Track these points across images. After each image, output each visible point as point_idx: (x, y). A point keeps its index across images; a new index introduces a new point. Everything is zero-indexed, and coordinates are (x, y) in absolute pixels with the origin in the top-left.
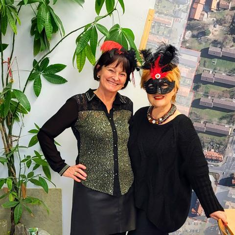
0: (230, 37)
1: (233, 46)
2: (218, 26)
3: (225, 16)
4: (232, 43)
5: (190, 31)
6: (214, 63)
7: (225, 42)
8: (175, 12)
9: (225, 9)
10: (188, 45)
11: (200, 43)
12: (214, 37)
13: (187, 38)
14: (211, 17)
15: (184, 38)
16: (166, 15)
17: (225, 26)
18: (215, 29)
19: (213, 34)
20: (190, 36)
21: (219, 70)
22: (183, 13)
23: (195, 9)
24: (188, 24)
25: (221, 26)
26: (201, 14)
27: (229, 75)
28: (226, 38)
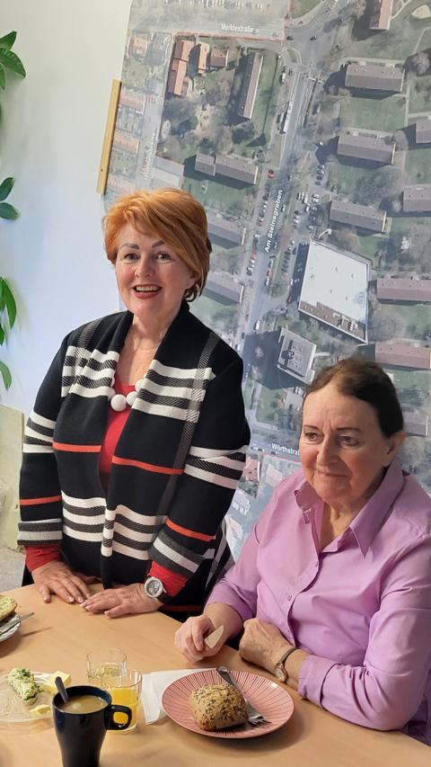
0: (227, 129)
1: (232, 152)
2: (208, 106)
3: (219, 83)
4: (231, 145)
5: (168, 122)
6: (203, 189)
7: (220, 144)
8: (147, 82)
9: (219, 68)
10: (165, 150)
11: (184, 147)
12: (204, 132)
13: (164, 136)
14: (198, 88)
15: (160, 136)
16: (136, 90)
17: (219, 107)
18: (205, 113)
19: (201, 125)
20: (168, 132)
21: (212, 207)
22: (158, 84)
23: (175, 72)
24: (166, 106)
25: (213, 107)
26: (184, 82)
27: (228, 219)
28: (221, 133)
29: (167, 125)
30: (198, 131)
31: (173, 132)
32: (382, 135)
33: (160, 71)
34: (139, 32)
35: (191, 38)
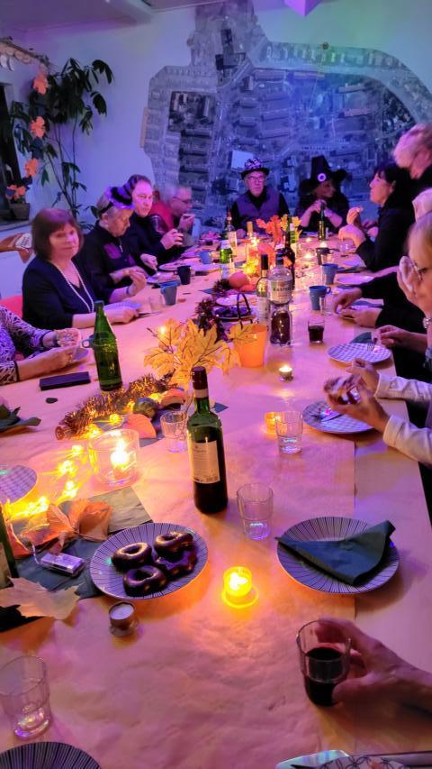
1: (200, 127)
3: (193, 106)
4: (200, 125)
6: (190, 140)
7: (195, 125)
8: (160, 107)
9: (192, 102)
10: (172, 129)
11: (180, 127)
12: (188, 122)
14: (184, 108)
15: (169, 124)
16: (156, 109)
17: (193, 113)
18: (188, 116)
19: (187, 119)
20: (172, 123)
21: (194, 145)
22: (166, 107)
24: (170, 114)
25: (191, 114)
26: (177, 106)
27: (201, 147)
29: (171, 121)
30: (185, 121)
31: (175, 122)
32: (253, 118)
33: (166, 103)
34: (155, 90)
35: (179, 92)
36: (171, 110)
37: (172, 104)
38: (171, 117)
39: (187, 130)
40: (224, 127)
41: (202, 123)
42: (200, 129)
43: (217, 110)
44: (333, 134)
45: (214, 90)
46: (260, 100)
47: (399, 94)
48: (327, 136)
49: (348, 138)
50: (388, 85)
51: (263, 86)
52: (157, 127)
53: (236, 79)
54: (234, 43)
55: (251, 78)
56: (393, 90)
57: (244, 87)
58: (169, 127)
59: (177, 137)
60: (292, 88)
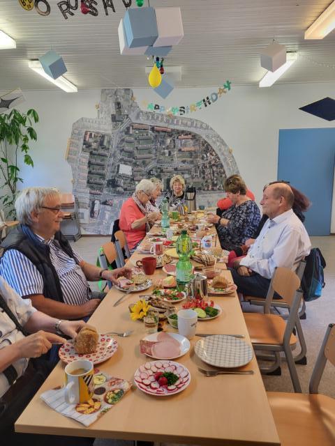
6: (95, 157)
8: (78, 138)
9: (97, 137)
11: (89, 150)
14: (92, 140)
16: (75, 139)
21: (98, 160)
22: (81, 139)
25: (96, 143)
26: (88, 139)
27: (101, 161)
28: (98, 147)
29: (84, 146)
30: (93, 147)
31: (86, 147)
32: (132, 148)
34: (75, 129)
35: (90, 131)
36: (85, 141)
37: (85, 137)
38: (84, 144)
39: (94, 152)
40: (115, 152)
41: (102, 148)
42: (101, 151)
43: (111, 142)
44: (175, 159)
45: (110, 132)
46: (136, 139)
47: (210, 142)
48: (172, 160)
49: (184, 162)
50: (204, 137)
51: (137, 132)
52: (75, 149)
53: (123, 127)
54: (122, 109)
55: (131, 128)
56: (206, 139)
57: (127, 132)
58: (83, 149)
59: (87, 155)
60: (154, 134)
